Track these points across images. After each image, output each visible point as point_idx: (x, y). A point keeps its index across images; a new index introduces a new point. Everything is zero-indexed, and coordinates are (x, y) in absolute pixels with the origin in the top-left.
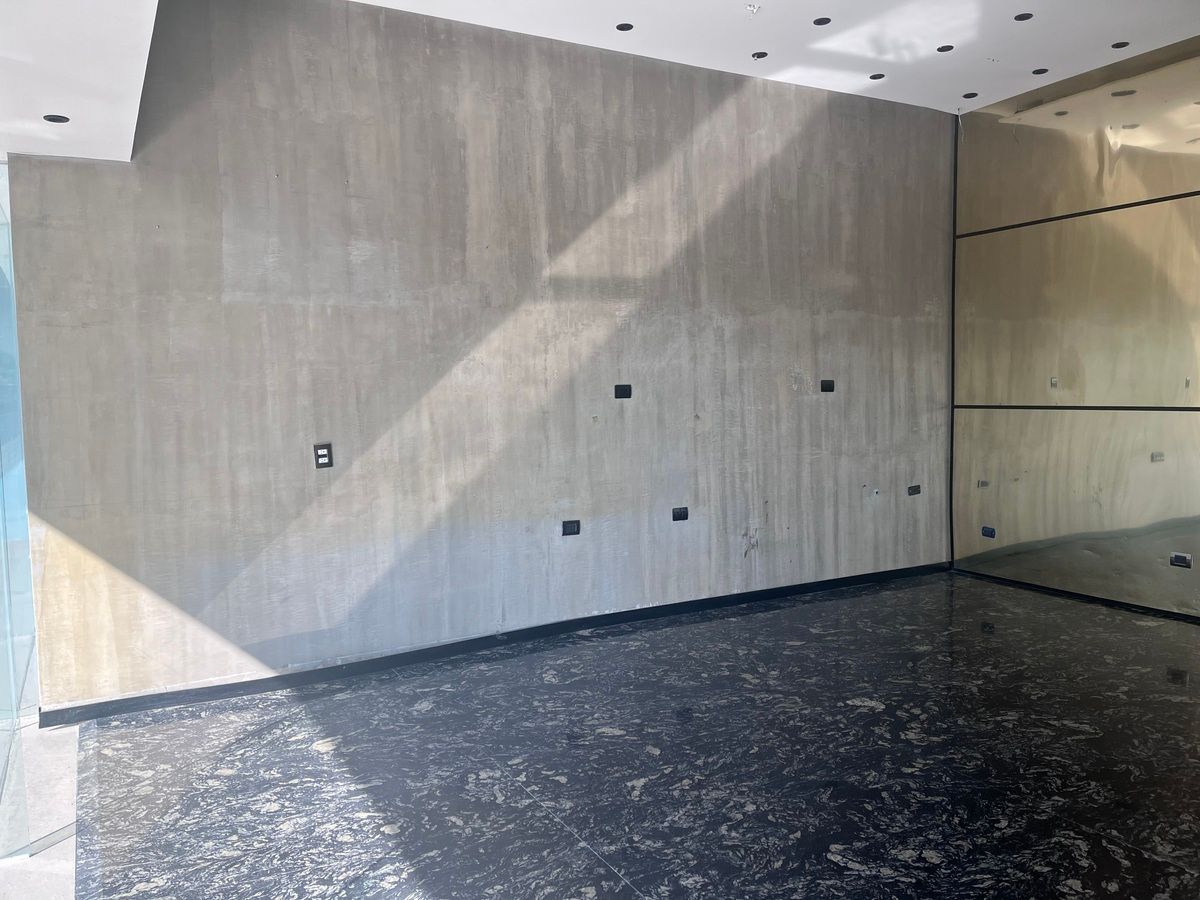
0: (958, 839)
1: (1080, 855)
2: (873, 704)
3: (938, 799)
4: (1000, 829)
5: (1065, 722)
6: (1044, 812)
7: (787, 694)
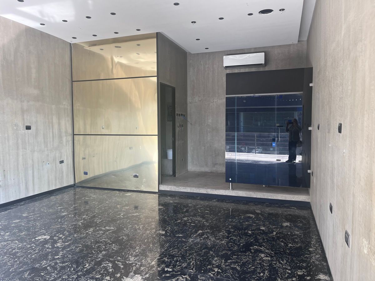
0: (73, 275)
1: (110, 268)
2: (45, 237)
3: (67, 264)
4: (86, 268)
5: (106, 228)
6: (99, 258)
7: (12, 241)
